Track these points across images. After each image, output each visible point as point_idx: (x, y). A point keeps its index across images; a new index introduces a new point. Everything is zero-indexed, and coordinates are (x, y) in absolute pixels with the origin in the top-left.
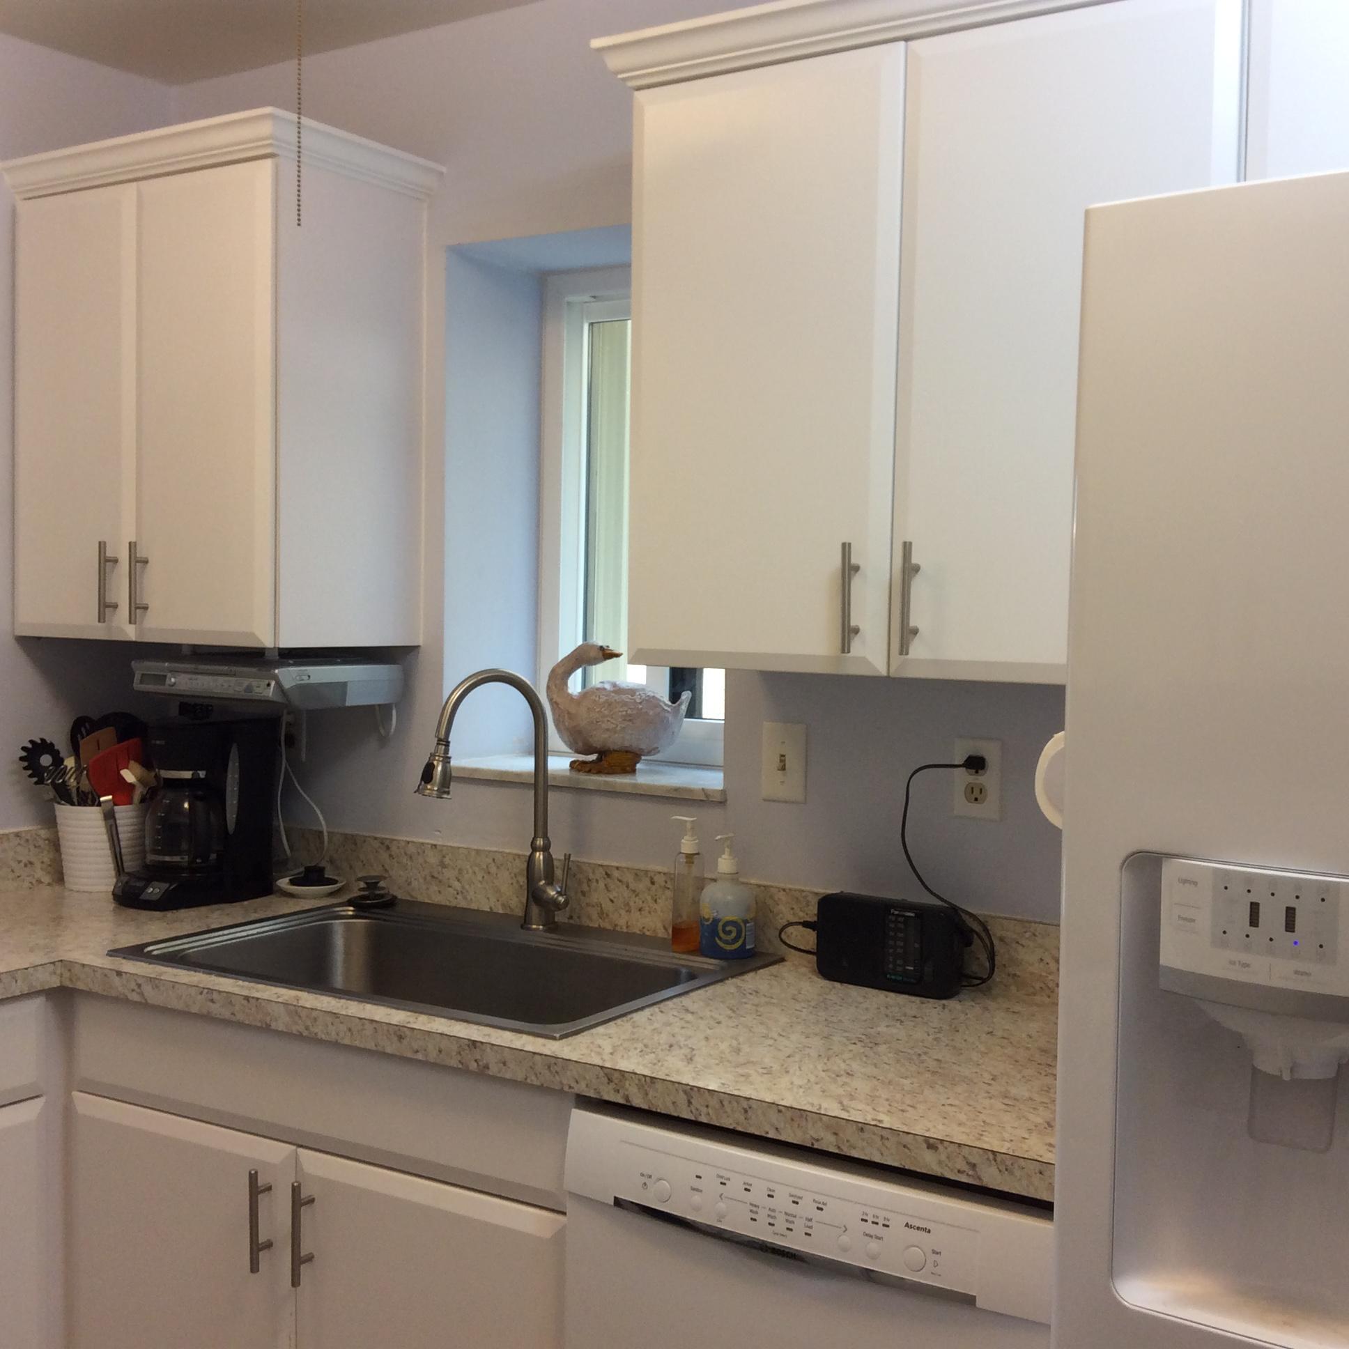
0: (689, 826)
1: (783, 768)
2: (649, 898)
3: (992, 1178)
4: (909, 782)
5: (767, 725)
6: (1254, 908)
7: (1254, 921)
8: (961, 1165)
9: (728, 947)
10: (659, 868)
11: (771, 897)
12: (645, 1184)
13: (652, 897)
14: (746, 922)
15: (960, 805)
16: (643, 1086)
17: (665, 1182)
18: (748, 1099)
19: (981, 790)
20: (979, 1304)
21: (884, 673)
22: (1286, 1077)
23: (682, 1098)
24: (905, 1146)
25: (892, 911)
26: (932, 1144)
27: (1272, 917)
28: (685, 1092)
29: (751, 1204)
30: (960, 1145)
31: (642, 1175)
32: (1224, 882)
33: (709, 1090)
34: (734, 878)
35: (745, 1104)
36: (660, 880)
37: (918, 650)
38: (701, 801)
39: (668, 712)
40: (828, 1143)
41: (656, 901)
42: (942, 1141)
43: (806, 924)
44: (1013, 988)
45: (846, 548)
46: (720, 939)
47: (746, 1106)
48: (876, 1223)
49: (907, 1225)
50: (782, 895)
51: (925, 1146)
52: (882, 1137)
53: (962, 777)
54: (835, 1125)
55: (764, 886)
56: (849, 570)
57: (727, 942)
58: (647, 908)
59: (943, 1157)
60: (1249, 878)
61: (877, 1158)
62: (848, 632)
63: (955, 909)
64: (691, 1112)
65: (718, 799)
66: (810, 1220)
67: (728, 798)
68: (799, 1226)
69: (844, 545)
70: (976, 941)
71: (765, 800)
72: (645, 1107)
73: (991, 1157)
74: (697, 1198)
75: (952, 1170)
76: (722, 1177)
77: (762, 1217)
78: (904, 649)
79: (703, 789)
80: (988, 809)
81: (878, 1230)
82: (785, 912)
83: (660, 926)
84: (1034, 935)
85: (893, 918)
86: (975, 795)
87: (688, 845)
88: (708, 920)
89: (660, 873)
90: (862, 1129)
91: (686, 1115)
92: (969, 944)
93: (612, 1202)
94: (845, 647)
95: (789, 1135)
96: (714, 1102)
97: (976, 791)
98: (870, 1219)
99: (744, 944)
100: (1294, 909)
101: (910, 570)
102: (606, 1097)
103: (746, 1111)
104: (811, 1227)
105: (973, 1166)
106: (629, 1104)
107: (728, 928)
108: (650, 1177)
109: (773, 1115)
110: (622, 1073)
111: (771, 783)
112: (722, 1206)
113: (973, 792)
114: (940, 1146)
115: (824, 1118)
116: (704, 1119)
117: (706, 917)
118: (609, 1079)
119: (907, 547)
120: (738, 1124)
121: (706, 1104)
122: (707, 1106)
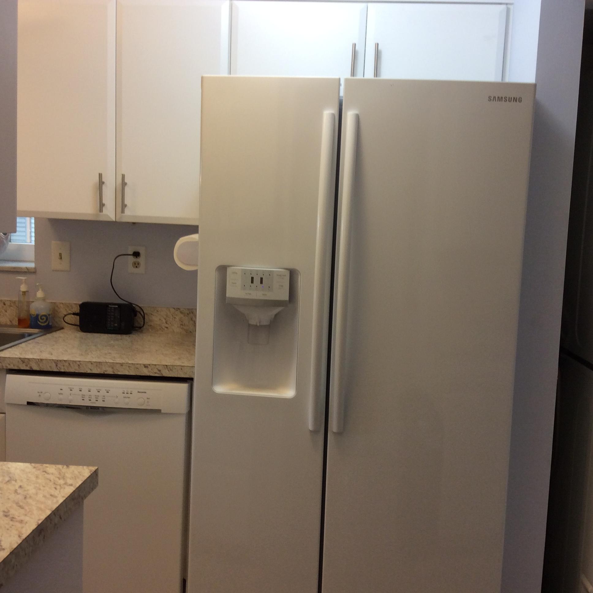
0: (23, 281)
1: (61, 258)
2: (3, 311)
3: (166, 373)
4: (114, 261)
5: (53, 242)
6: (252, 278)
7: (252, 282)
8: (156, 371)
9: (43, 324)
10: (6, 299)
11: (57, 306)
12: (40, 395)
13: (5, 310)
14: (49, 315)
15: (131, 269)
16: (37, 362)
17: (48, 394)
18: (80, 361)
19: (138, 263)
20: (162, 412)
21: (114, 220)
22: (258, 325)
23: (54, 365)
24: (137, 368)
25: (109, 306)
26: (146, 366)
27: (257, 280)
28: (55, 362)
29: (82, 395)
30: (155, 365)
31: (38, 392)
32: (245, 272)
33: (64, 361)
34: (44, 299)
35: (78, 363)
36: (8, 303)
37: (127, 212)
38: (25, 272)
39: (4, 239)
40: (110, 371)
41: (6, 311)
42: (149, 365)
43: (74, 314)
44: (150, 330)
45: (100, 175)
46: (39, 321)
47: (79, 364)
48: (127, 393)
49: (138, 392)
50: (61, 305)
51: (144, 367)
52: (129, 367)
53: (132, 259)
54: (112, 365)
55: (54, 303)
56: (101, 183)
57: (42, 323)
58: (2, 315)
59: (150, 370)
60: (251, 271)
61: (127, 373)
62: (102, 205)
63: (131, 304)
64: (58, 369)
65: (33, 271)
66: (104, 396)
67: (37, 270)
68: (100, 399)
69: (99, 174)
70: (138, 315)
71: (53, 271)
72: (38, 369)
73: (166, 367)
74: (61, 396)
75: (153, 373)
76: (70, 388)
77: (87, 399)
78: (123, 211)
79: (26, 268)
80: (141, 270)
81: (129, 395)
82: (63, 311)
83: (8, 320)
84: (158, 311)
85: (110, 308)
86: (136, 265)
87: (23, 288)
88: (34, 315)
89: (8, 301)
90: (122, 365)
91: (55, 370)
92: (136, 315)
93: (26, 404)
94: (101, 210)
95: (96, 371)
96: (67, 364)
97: (137, 264)
98: (125, 392)
99: (49, 323)
100: (262, 278)
101: (124, 184)
102: (22, 368)
103: (79, 365)
104: (104, 398)
105: (160, 371)
106: (31, 370)
107: (43, 318)
108: (42, 392)
109: (90, 366)
110: (29, 359)
111: (56, 264)
112: (70, 397)
113: (135, 264)
114: (149, 366)
115: (108, 364)
116: (62, 370)
117: (33, 314)
118: (23, 362)
119: (123, 176)
120: (76, 370)
121: (63, 365)
122: (64, 366)
